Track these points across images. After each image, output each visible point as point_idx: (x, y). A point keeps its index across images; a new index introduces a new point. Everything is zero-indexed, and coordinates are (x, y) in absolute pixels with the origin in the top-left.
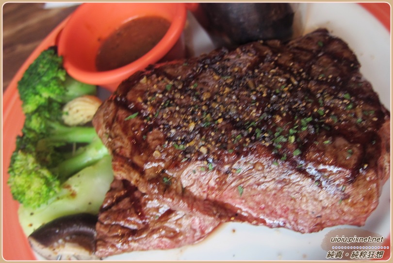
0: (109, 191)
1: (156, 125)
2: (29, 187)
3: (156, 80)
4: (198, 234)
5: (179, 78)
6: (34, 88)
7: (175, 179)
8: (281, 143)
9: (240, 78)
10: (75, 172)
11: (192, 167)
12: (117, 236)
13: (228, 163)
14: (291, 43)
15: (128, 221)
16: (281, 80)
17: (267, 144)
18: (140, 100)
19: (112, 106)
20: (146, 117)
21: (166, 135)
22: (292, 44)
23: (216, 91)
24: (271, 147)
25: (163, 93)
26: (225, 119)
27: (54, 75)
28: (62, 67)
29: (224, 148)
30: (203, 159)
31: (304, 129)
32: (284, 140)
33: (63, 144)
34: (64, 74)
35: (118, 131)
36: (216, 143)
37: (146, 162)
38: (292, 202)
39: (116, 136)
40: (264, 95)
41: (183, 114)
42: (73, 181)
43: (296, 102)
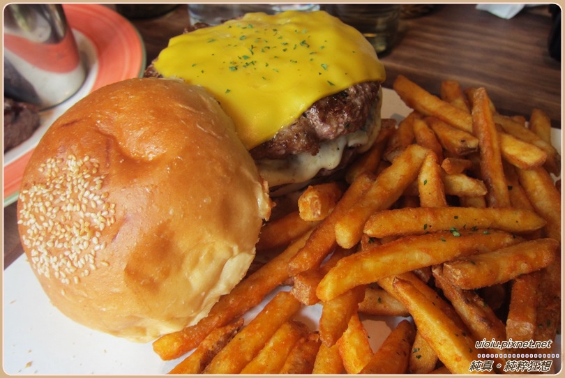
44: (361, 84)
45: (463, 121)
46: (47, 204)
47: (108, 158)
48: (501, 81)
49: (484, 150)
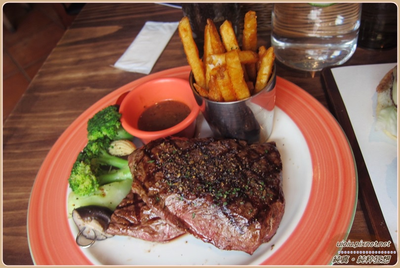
0: (124, 199)
1: (161, 170)
2: (83, 183)
3: (169, 146)
4: (166, 237)
5: (181, 149)
6: (100, 128)
7: (163, 200)
8: (219, 197)
9: (213, 158)
10: (108, 183)
11: (173, 196)
12: (122, 224)
13: (191, 199)
14: (252, 145)
15: (130, 218)
16: (233, 165)
17: (212, 195)
18: (157, 154)
19: (142, 153)
20: (157, 164)
21: (164, 176)
22: (252, 147)
23: (198, 161)
24: (214, 197)
25: (170, 154)
26: (196, 177)
27: (114, 124)
28: (119, 121)
29: (191, 191)
30: (179, 194)
31: (234, 193)
32: (222, 196)
33: (106, 165)
34: (120, 125)
35: (141, 167)
36: (188, 187)
37: (151, 187)
38: (218, 229)
39: (139, 169)
40: (221, 171)
41: (176, 168)
42: (106, 187)
43: (235, 179)
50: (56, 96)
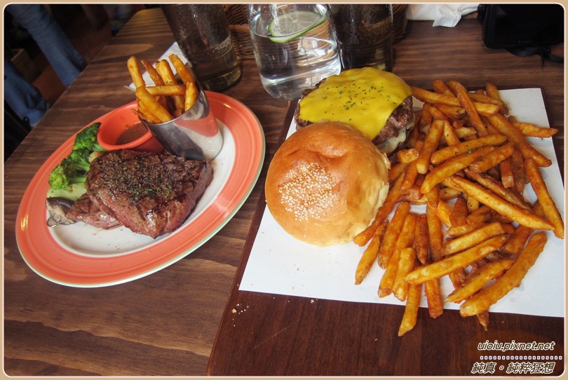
1: (103, 172)
2: (56, 180)
3: (114, 156)
5: (123, 158)
6: (81, 140)
10: (77, 183)
11: (104, 191)
12: (77, 212)
15: (84, 208)
18: (104, 161)
20: (102, 168)
21: (103, 177)
23: (130, 168)
25: (113, 162)
26: (124, 179)
27: (91, 138)
30: (108, 189)
31: (145, 192)
33: (80, 170)
34: (95, 139)
41: (113, 171)
43: (151, 183)
44: (406, 99)
45: (453, 102)
46: (300, 188)
47: (321, 161)
48: (463, 70)
49: (469, 113)
50: (75, 113)
